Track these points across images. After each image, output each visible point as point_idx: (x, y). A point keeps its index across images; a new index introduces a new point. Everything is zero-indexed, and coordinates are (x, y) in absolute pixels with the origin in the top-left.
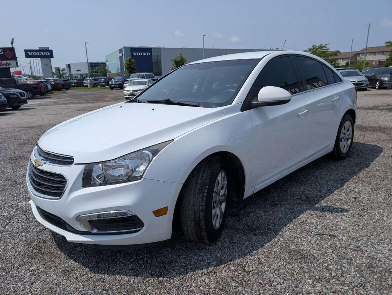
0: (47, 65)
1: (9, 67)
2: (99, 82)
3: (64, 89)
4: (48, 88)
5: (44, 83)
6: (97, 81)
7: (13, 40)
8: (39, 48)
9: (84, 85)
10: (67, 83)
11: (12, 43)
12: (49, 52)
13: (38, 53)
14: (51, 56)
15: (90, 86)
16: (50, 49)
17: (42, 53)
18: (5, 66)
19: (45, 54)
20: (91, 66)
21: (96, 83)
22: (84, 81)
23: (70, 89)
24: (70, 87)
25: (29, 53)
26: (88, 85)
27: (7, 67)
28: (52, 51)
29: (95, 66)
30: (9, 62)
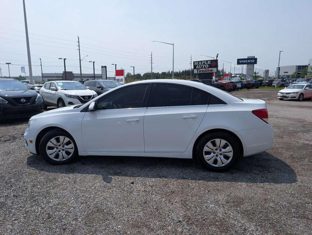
0: (251, 69)
1: (212, 72)
2: (286, 83)
3: (254, 87)
4: (237, 86)
5: (235, 83)
6: (285, 82)
7: (218, 54)
8: (248, 57)
9: (273, 85)
10: (257, 83)
11: (217, 57)
12: (254, 60)
13: (246, 61)
14: (255, 63)
15: (276, 87)
16: (255, 57)
17: (249, 61)
18: (210, 72)
19: (251, 61)
20: (298, 68)
21: (283, 83)
22: (273, 82)
23: (259, 88)
24: (258, 86)
25: (240, 61)
26: (275, 85)
27: (211, 72)
28: (256, 59)
29: (302, 68)
30: (213, 69)
